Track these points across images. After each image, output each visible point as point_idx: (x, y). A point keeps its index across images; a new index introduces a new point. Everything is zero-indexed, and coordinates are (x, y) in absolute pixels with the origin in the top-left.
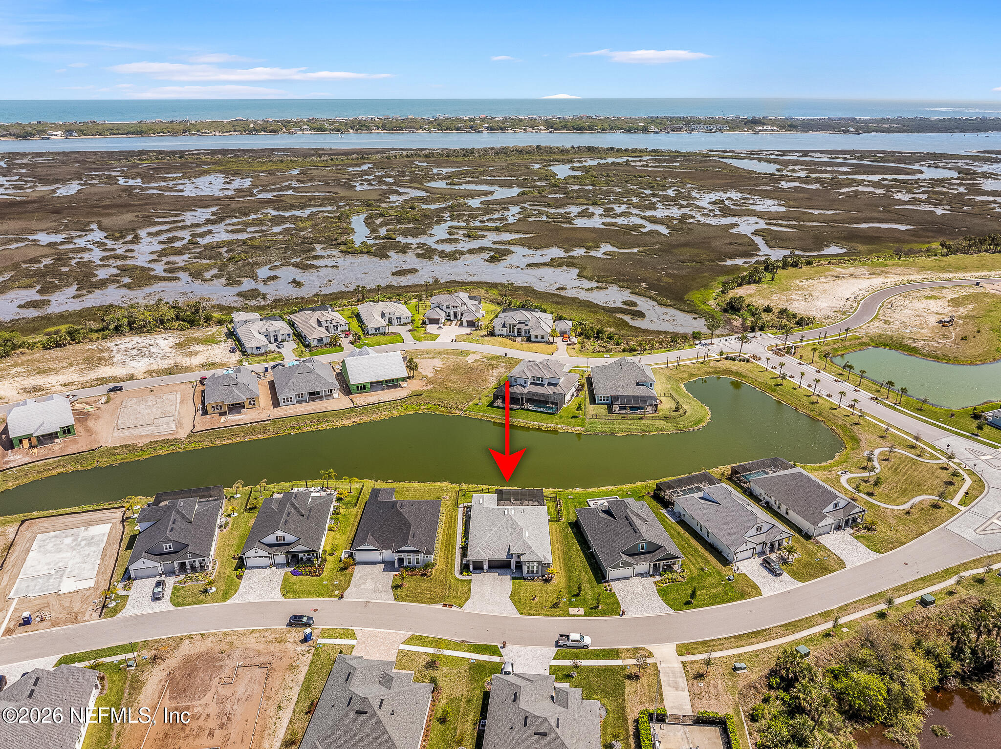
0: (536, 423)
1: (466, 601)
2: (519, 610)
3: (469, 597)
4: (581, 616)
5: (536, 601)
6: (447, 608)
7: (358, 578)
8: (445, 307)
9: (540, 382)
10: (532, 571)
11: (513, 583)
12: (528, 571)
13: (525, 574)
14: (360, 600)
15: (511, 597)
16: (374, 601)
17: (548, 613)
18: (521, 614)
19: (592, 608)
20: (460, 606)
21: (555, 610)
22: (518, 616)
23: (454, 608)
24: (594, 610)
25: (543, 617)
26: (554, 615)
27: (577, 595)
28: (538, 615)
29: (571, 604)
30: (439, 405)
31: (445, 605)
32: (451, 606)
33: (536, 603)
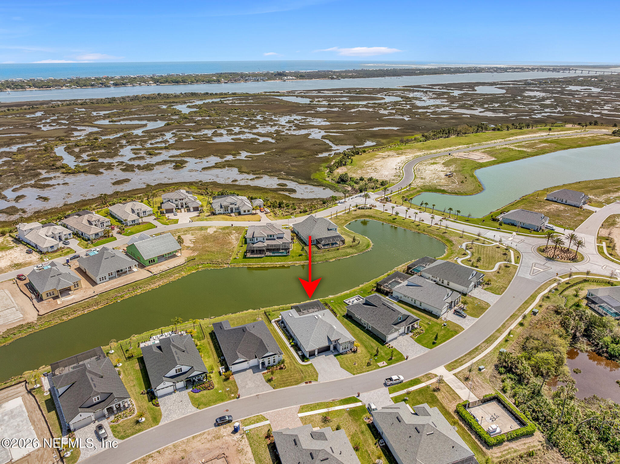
0: (279, 263)
1: (317, 376)
2: (351, 373)
3: (317, 373)
4: (386, 366)
5: (356, 365)
6: (309, 384)
7: (240, 382)
8: (174, 201)
9: (272, 238)
10: (345, 348)
11: (337, 359)
12: (343, 349)
13: (341, 351)
14: (252, 395)
15: (341, 366)
16: (261, 393)
17: (368, 370)
18: (354, 374)
19: (389, 360)
20: (316, 380)
21: (370, 366)
22: (353, 376)
23: (313, 383)
24: (391, 361)
25: (367, 373)
26: (372, 370)
27: (376, 355)
28: (363, 372)
29: (377, 361)
30: (210, 263)
31: (307, 383)
32: (310, 382)
33: (358, 366)
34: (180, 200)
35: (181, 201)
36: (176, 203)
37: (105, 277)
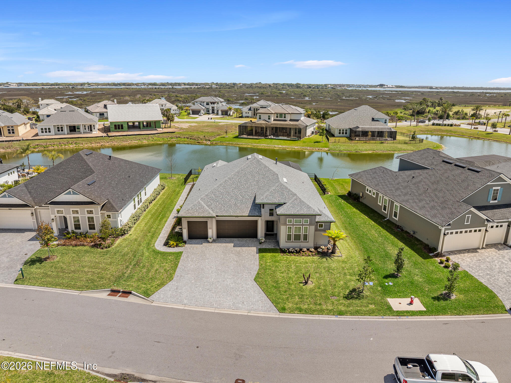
0: (280, 146)
1: (162, 285)
2: (275, 303)
3: (170, 278)
4: (420, 313)
5: (310, 285)
6: (117, 297)
8: (205, 104)
9: (283, 119)
10: (297, 237)
11: (261, 259)
12: (289, 237)
13: (283, 243)
15: (258, 279)
17: (343, 309)
18: (283, 310)
19: (437, 299)
20: (147, 294)
21: (357, 302)
22: (274, 314)
23: (131, 299)
24: (443, 303)
25: (334, 318)
26: (357, 313)
27: (393, 276)
28: (321, 312)
29: (387, 292)
30: (188, 138)
31: (114, 292)
32: (127, 293)
33: (311, 290)
34: (212, 103)
35: (213, 105)
36: (207, 107)
37: (49, 129)
